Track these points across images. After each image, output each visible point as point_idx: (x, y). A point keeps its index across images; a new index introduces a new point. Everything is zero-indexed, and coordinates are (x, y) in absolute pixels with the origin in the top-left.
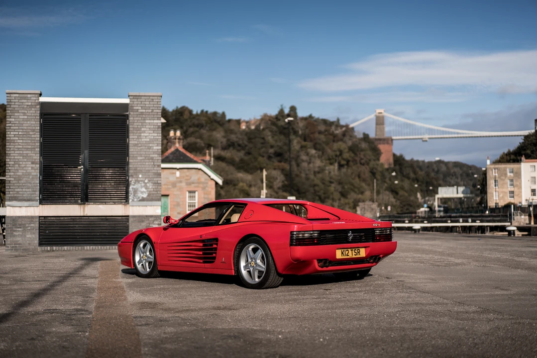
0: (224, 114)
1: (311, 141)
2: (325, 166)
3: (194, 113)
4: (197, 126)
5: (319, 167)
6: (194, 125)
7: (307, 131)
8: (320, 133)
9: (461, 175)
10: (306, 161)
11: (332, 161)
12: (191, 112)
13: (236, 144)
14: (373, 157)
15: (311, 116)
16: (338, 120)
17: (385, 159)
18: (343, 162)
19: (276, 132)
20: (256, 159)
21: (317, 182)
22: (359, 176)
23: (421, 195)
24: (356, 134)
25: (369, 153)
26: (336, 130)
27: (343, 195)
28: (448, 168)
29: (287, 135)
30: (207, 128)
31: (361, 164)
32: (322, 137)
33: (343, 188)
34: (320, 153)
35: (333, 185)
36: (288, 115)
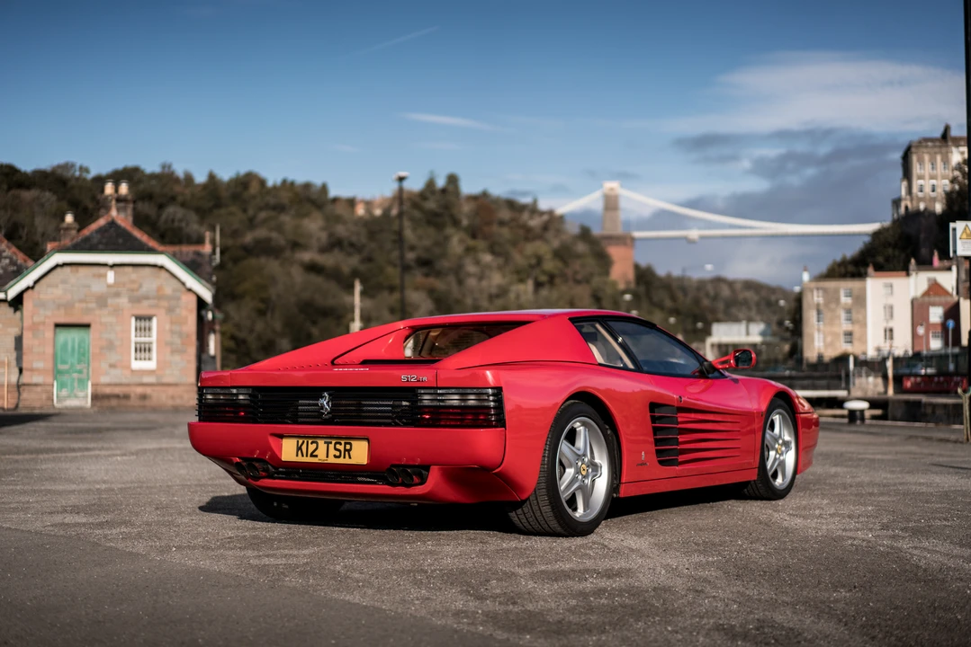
0: (324, 186)
1: (485, 238)
2: (509, 284)
3: (270, 183)
4: (274, 208)
5: (499, 286)
6: (267, 207)
7: (477, 220)
8: (502, 223)
9: (758, 304)
10: (475, 275)
11: (522, 276)
12: (262, 182)
13: (346, 243)
14: (598, 270)
15: (485, 194)
16: (535, 202)
17: (621, 273)
18: (543, 278)
19: (420, 221)
24: (567, 227)
25: (591, 261)
26: (531, 218)
28: (733, 292)
29: (439, 227)
30: (293, 212)
31: (575, 281)
32: (505, 232)
34: (501, 261)
36: (444, 191)
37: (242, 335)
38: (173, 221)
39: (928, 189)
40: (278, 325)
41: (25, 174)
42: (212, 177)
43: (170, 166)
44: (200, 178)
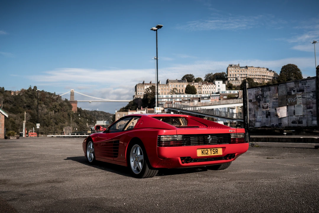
0: (3, 88)
1: (43, 101)
2: (49, 112)
5: (46, 112)
7: (41, 97)
8: (47, 98)
9: (104, 117)
10: (41, 109)
11: (52, 110)
13: (9, 101)
14: (69, 109)
15: (43, 91)
16: (55, 93)
17: (74, 110)
18: (56, 110)
19: (27, 97)
20: (18, 108)
21: (45, 118)
22: (63, 116)
23: (88, 124)
24: (62, 99)
25: (68, 107)
26: (54, 97)
27: (56, 124)
28: (98, 114)
29: (32, 98)
31: (64, 111)
32: (48, 99)
33: (56, 121)
34: (47, 106)
35: (52, 120)
36: (33, 90)
39: (140, 94)
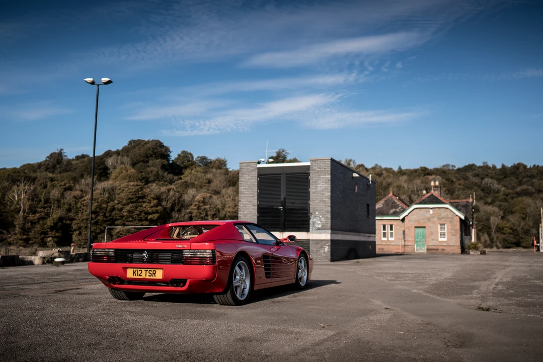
3: (528, 167)
4: (530, 177)
6: (527, 176)
12: (525, 167)
30: (538, 178)
37: (514, 228)
38: (487, 184)
40: (531, 223)
41: (431, 169)
42: (503, 166)
43: (486, 163)
44: (499, 167)
